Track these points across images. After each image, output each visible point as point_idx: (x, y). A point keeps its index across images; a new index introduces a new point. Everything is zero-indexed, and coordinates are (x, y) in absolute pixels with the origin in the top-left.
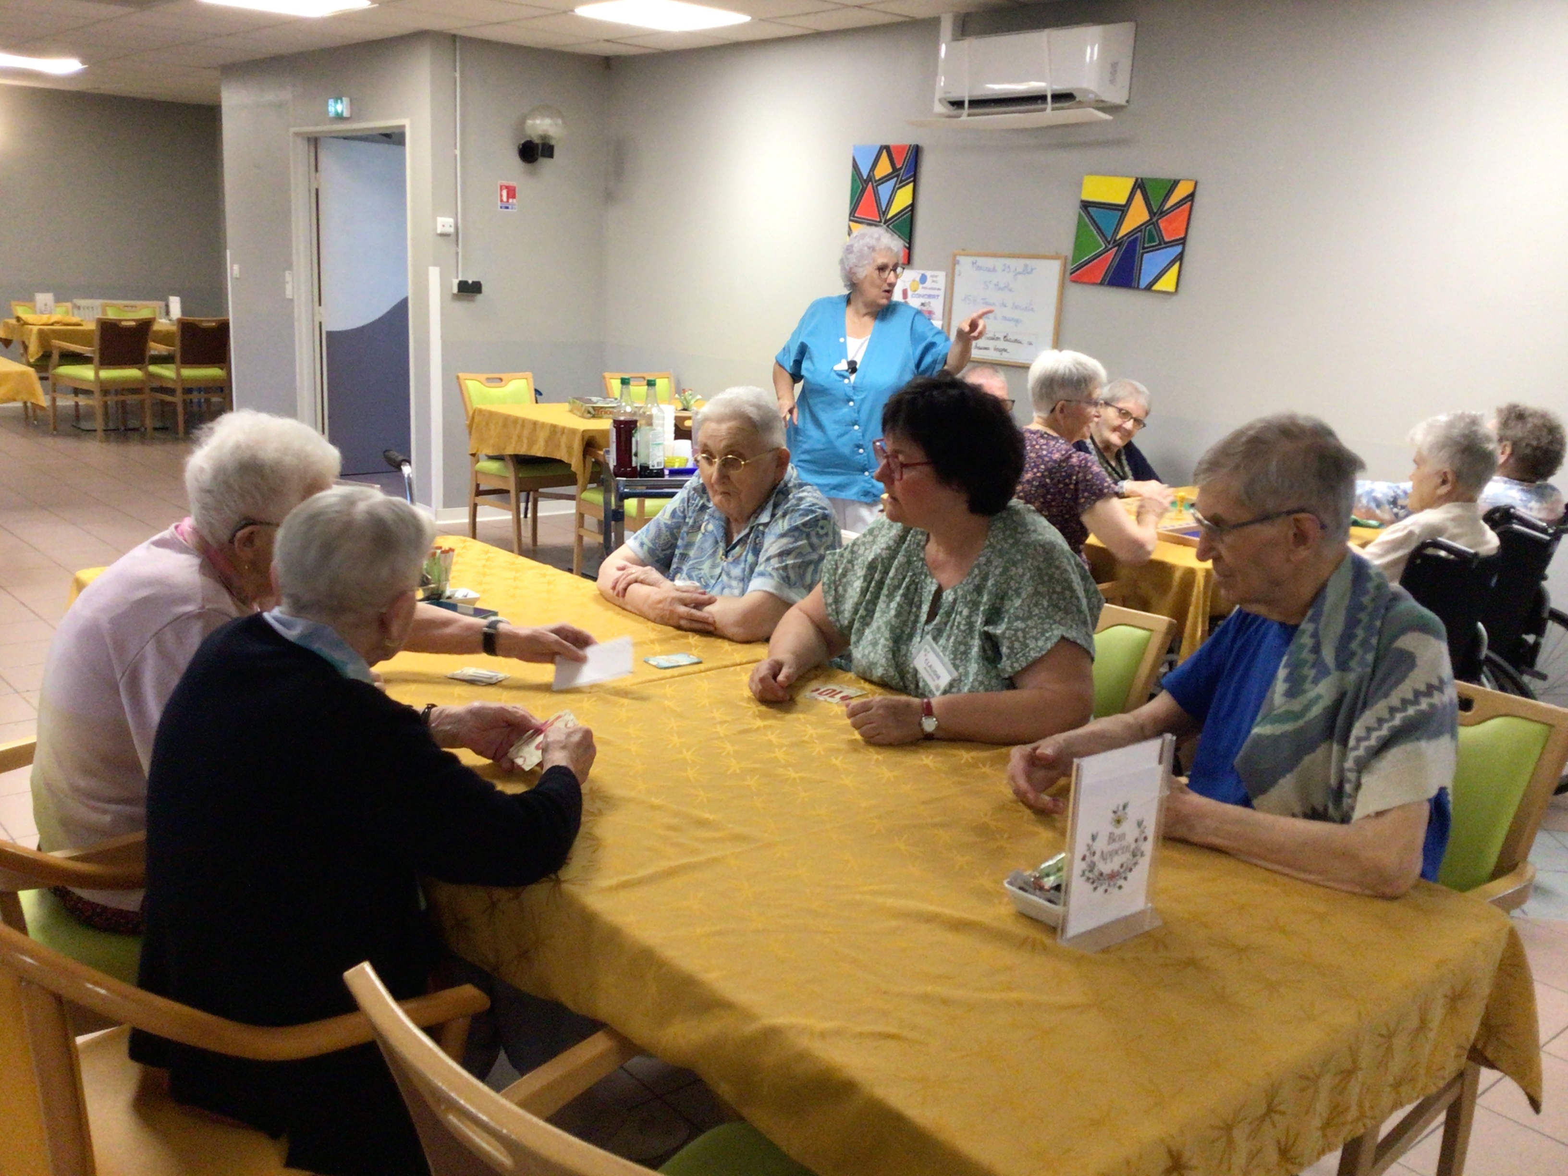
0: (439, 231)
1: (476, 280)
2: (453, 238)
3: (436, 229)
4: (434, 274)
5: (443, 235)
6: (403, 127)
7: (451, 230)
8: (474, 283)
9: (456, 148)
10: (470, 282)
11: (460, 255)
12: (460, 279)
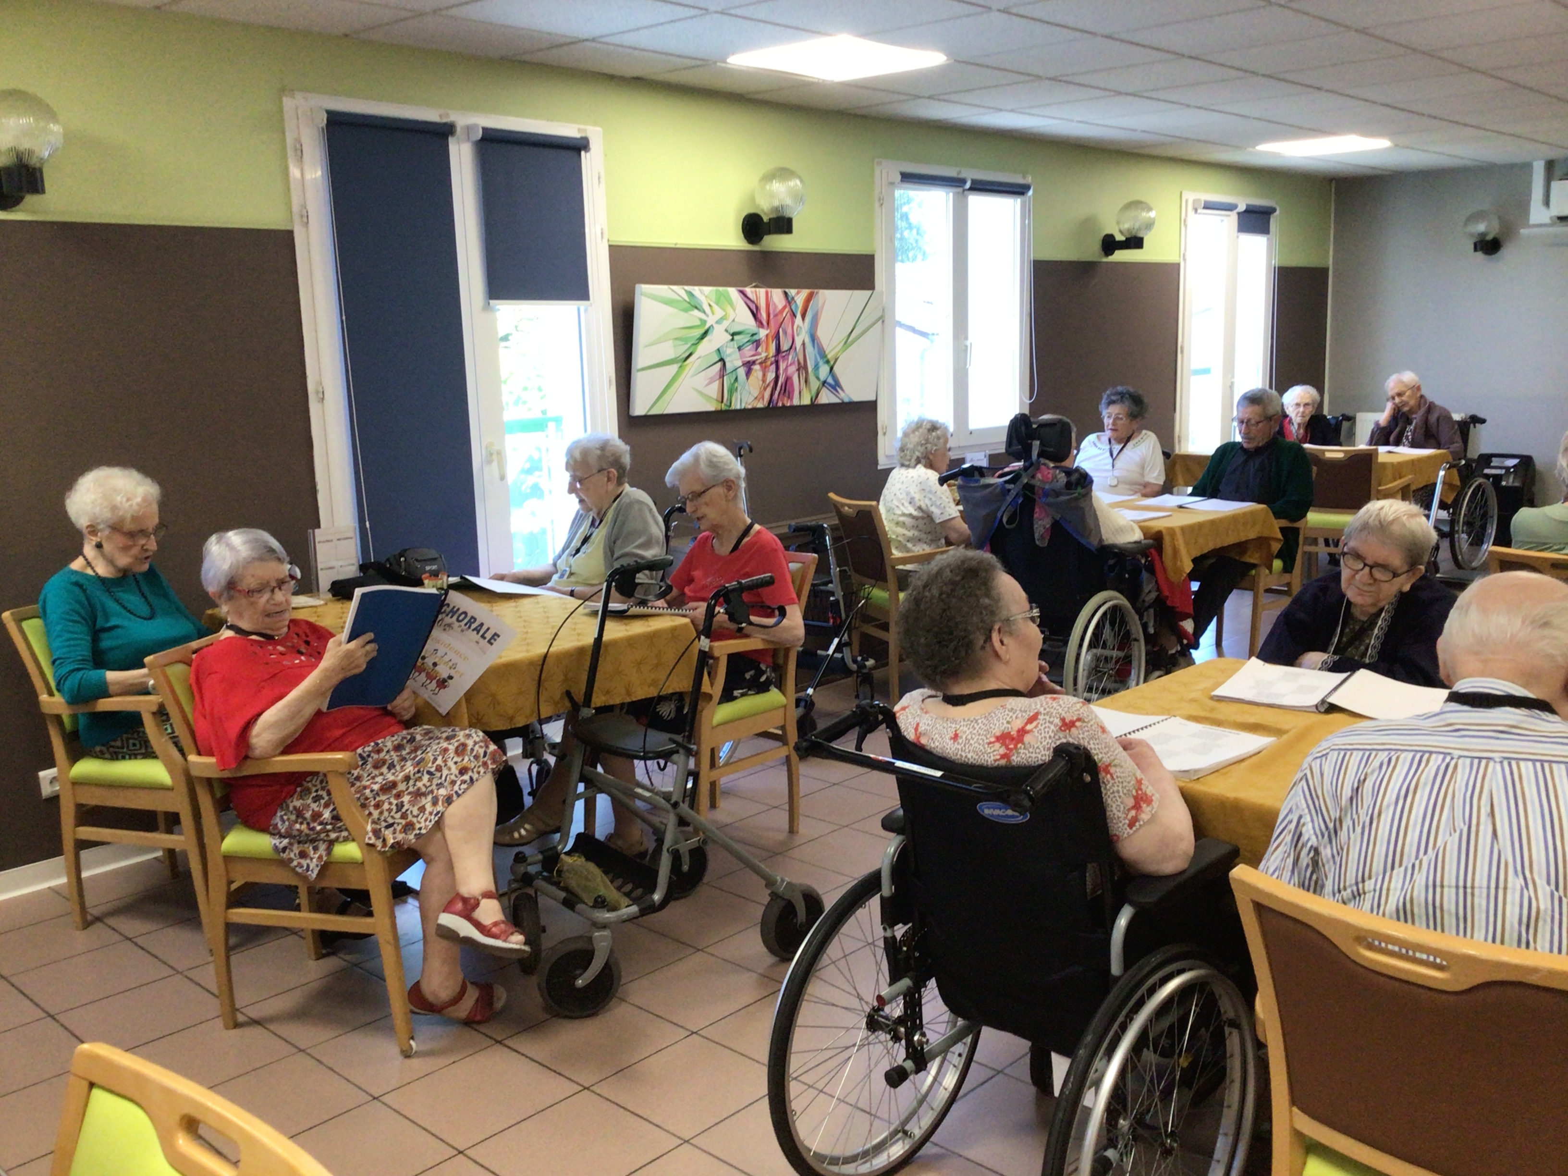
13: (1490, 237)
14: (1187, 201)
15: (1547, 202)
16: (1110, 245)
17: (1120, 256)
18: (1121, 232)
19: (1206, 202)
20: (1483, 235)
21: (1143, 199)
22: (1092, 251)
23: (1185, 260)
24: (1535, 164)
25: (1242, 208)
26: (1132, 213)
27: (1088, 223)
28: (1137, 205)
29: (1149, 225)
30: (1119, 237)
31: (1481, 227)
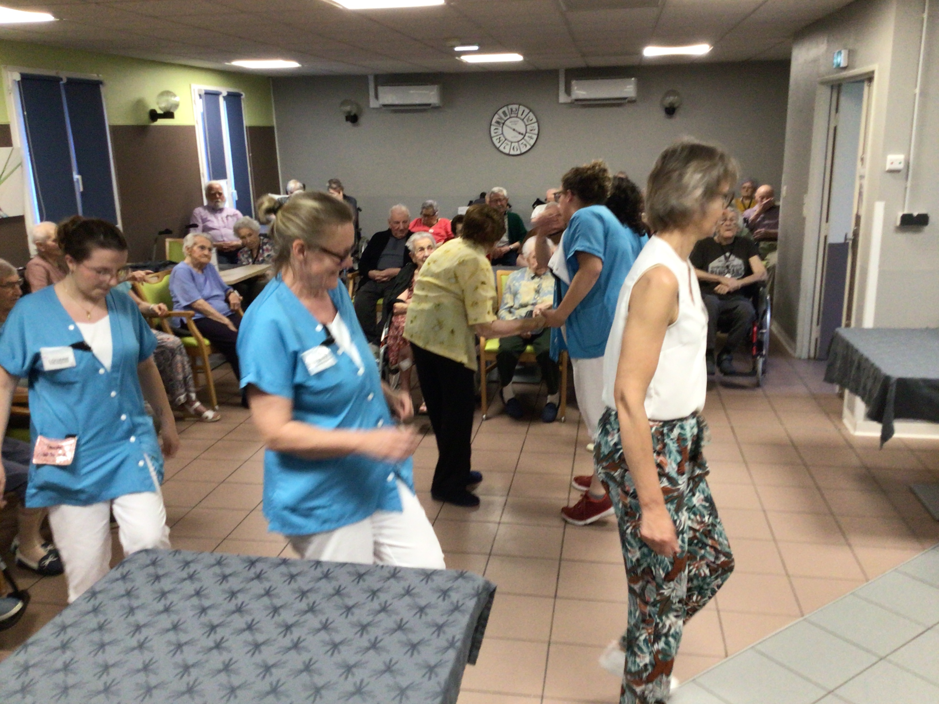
0: (888, 167)
1: (923, 211)
2: (903, 173)
3: (885, 167)
4: (879, 208)
5: (891, 171)
6: (873, 72)
7: (901, 166)
8: (919, 216)
9: (916, 86)
10: (915, 214)
11: (908, 191)
12: (906, 212)
13: (352, 114)
14: (194, 90)
15: (377, 97)
16: (154, 115)
17: (161, 122)
18: (160, 109)
19: (205, 90)
20: (349, 112)
21: (170, 89)
22: (144, 119)
23: (197, 123)
24: (369, 77)
25: (225, 94)
26: (165, 98)
27: (139, 104)
28: (167, 93)
29: (176, 106)
30: (159, 112)
31: (348, 108)
